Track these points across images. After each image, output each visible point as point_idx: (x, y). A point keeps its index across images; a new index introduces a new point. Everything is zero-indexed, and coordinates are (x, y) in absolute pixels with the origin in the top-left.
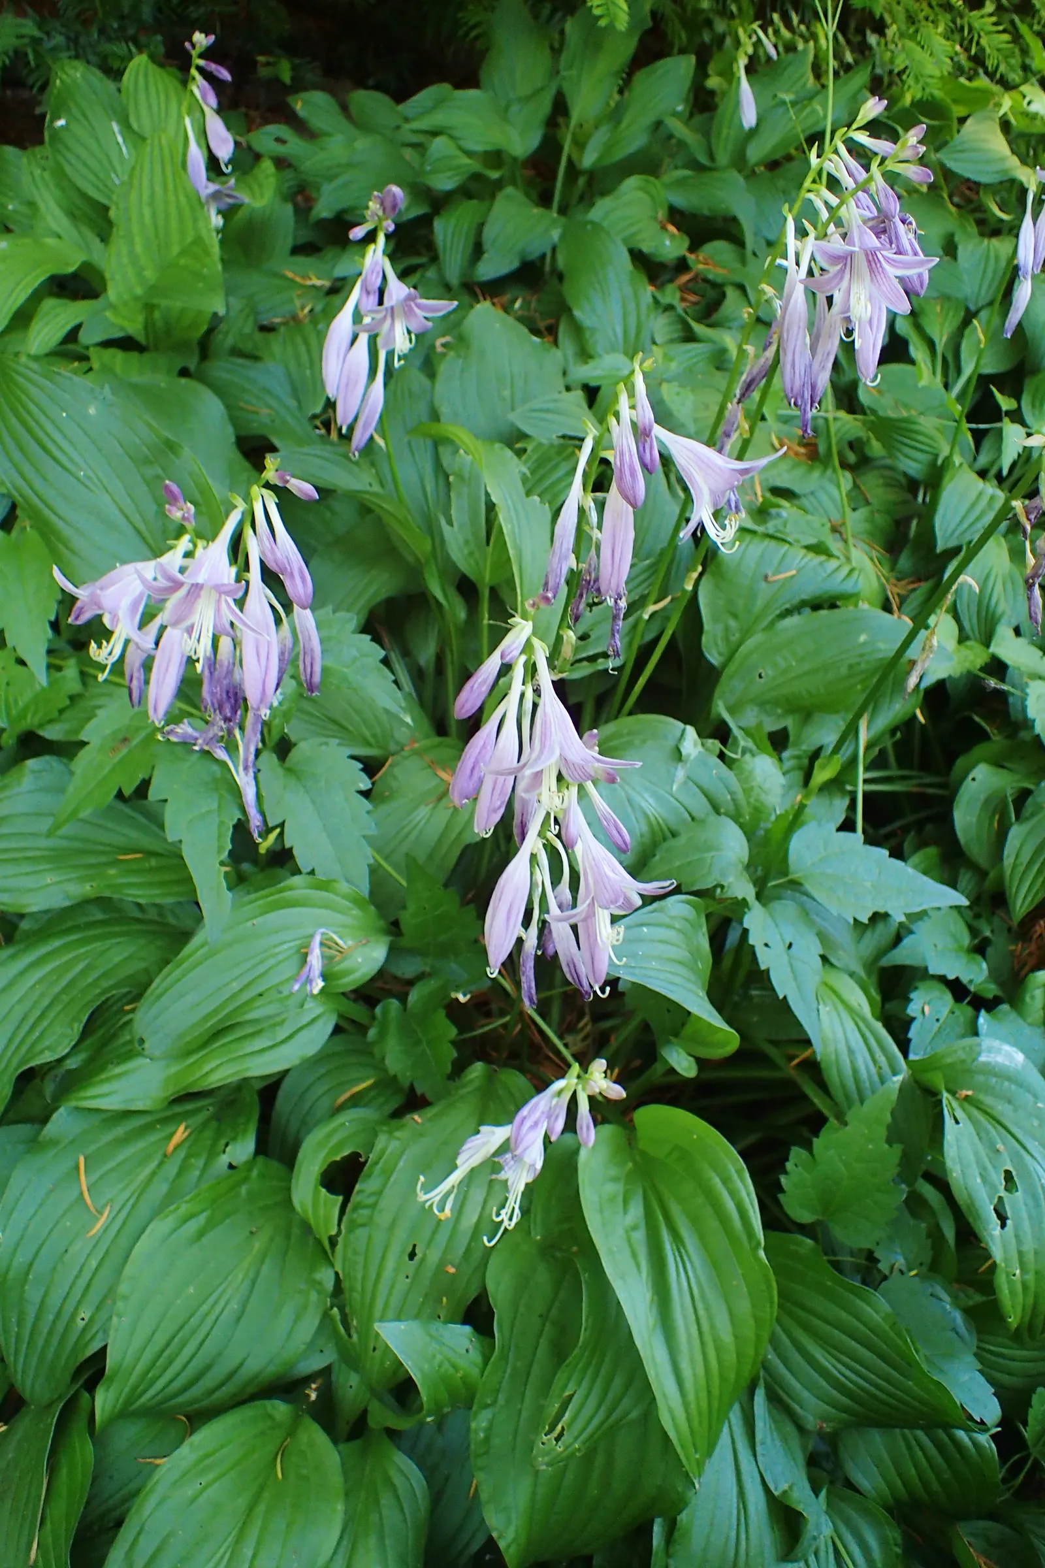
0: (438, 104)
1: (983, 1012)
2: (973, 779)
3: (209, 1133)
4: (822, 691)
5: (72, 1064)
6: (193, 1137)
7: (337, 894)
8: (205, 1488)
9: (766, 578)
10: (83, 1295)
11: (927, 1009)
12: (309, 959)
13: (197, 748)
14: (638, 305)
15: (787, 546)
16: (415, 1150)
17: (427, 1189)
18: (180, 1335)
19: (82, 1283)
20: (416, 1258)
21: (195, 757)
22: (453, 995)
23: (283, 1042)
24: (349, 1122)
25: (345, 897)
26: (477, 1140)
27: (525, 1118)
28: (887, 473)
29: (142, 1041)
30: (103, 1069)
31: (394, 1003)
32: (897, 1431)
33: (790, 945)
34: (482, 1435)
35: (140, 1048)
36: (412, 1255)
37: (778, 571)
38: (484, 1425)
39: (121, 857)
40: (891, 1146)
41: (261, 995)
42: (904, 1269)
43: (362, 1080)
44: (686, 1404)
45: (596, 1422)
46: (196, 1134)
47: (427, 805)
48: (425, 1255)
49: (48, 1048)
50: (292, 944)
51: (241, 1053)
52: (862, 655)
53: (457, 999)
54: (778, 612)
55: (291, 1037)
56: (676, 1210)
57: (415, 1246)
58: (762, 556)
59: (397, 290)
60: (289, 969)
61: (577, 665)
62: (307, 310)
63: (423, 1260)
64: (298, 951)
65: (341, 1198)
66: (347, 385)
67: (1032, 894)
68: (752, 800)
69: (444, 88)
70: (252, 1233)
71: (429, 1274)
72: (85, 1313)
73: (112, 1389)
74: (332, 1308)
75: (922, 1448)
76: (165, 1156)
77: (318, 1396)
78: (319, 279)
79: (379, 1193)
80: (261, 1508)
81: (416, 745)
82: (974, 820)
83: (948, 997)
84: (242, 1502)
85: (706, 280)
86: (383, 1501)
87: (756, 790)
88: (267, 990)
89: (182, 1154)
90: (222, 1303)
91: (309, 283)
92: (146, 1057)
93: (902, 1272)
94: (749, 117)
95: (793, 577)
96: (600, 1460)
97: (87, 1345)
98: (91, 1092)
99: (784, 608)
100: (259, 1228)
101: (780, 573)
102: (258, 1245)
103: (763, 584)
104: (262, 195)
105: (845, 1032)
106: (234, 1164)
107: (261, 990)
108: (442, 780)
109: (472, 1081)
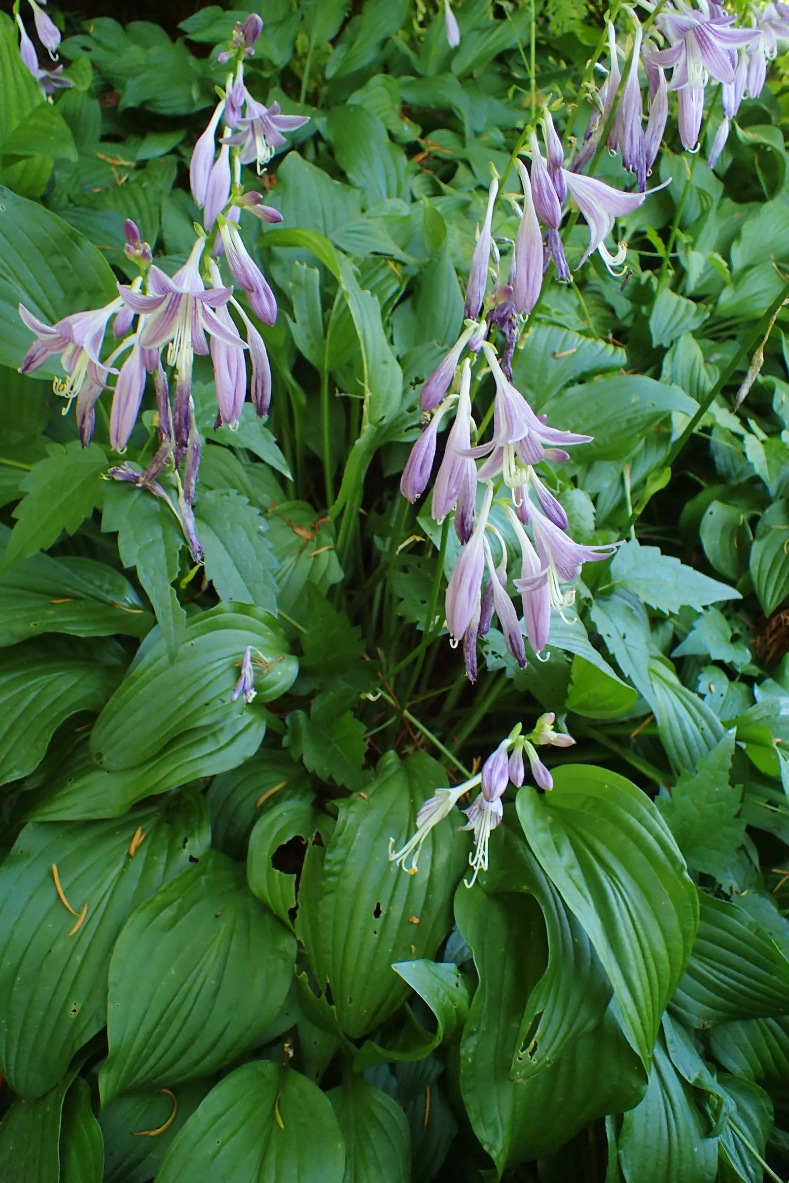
0: (212, 22)
1: (756, 686)
2: (711, 513)
3: (163, 834)
4: (608, 441)
5: (30, 786)
6: (149, 839)
7: (255, 617)
8: (224, 1144)
9: (554, 354)
10: (72, 988)
11: (712, 687)
12: (243, 672)
13: (139, 485)
14: (397, 167)
15: (566, 330)
16: (370, 820)
17: (396, 848)
18: (166, 1015)
19: (69, 977)
20: (381, 915)
21: (137, 493)
22: (363, 696)
23: (228, 744)
24: (286, 812)
25: (261, 620)
26: (432, 803)
27: (491, 770)
28: (598, 297)
29: (100, 755)
30: (63, 785)
31: (301, 714)
32: (754, 1021)
33: (624, 637)
34: (470, 1060)
35: (98, 763)
36: (377, 913)
37: (562, 349)
38: (471, 1051)
39: (55, 601)
40: (733, 786)
41: (207, 705)
42: (739, 891)
43: (276, 784)
44: (639, 1011)
45: (561, 1035)
46: (152, 837)
47: (292, 555)
48: (388, 912)
49: (15, 768)
50: (225, 661)
51: (191, 758)
52: (637, 412)
53: (368, 700)
54: (564, 383)
55: (232, 740)
56: (601, 849)
57: (378, 904)
58: (549, 338)
59: (257, 109)
60: (227, 681)
61: (410, 431)
62: (124, 180)
63: (387, 916)
64: (233, 666)
65: (295, 876)
66: (213, 195)
67: (778, 592)
68: (573, 525)
69: (216, 10)
70: (217, 916)
71: (396, 927)
72: (75, 1005)
73: (113, 1070)
74: (300, 973)
75: (774, 1033)
76: (129, 856)
77: (294, 1052)
78: (125, 160)
79: (343, 862)
80: (272, 1157)
81: (277, 508)
82: (718, 542)
83: (725, 678)
84: (255, 1154)
85: (436, 158)
86: (373, 1136)
87: (577, 517)
88: (213, 699)
89: (143, 854)
90: (200, 980)
91: (118, 163)
92: (103, 769)
93: (737, 893)
94: (454, 37)
95: (574, 354)
96: (563, 1069)
97: (82, 1034)
98: (54, 807)
99: (568, 379)
100: (222, 911)
101: (564, 351)
102: (224, 926)
103: (552, 361)
104: (83, 83)
105: (673, 704)
106: (195, 856)
107: (206, 700)
108: (300, 536)
109: (392, 764)
